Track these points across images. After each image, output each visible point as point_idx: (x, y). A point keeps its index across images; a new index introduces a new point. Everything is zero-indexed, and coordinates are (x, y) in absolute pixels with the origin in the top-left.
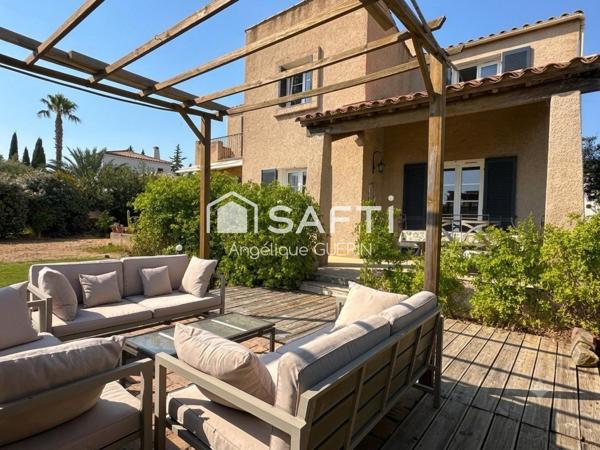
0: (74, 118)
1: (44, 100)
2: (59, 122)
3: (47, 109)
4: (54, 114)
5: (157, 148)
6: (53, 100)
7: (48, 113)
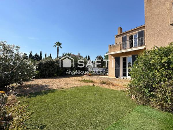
0: (61, 47)
1: (55, 43)
2: (58, 48)
3: (56, 45)
4: (57, 47)
5: (79, 53)
6: (57, 43)
7: (55, 46)
